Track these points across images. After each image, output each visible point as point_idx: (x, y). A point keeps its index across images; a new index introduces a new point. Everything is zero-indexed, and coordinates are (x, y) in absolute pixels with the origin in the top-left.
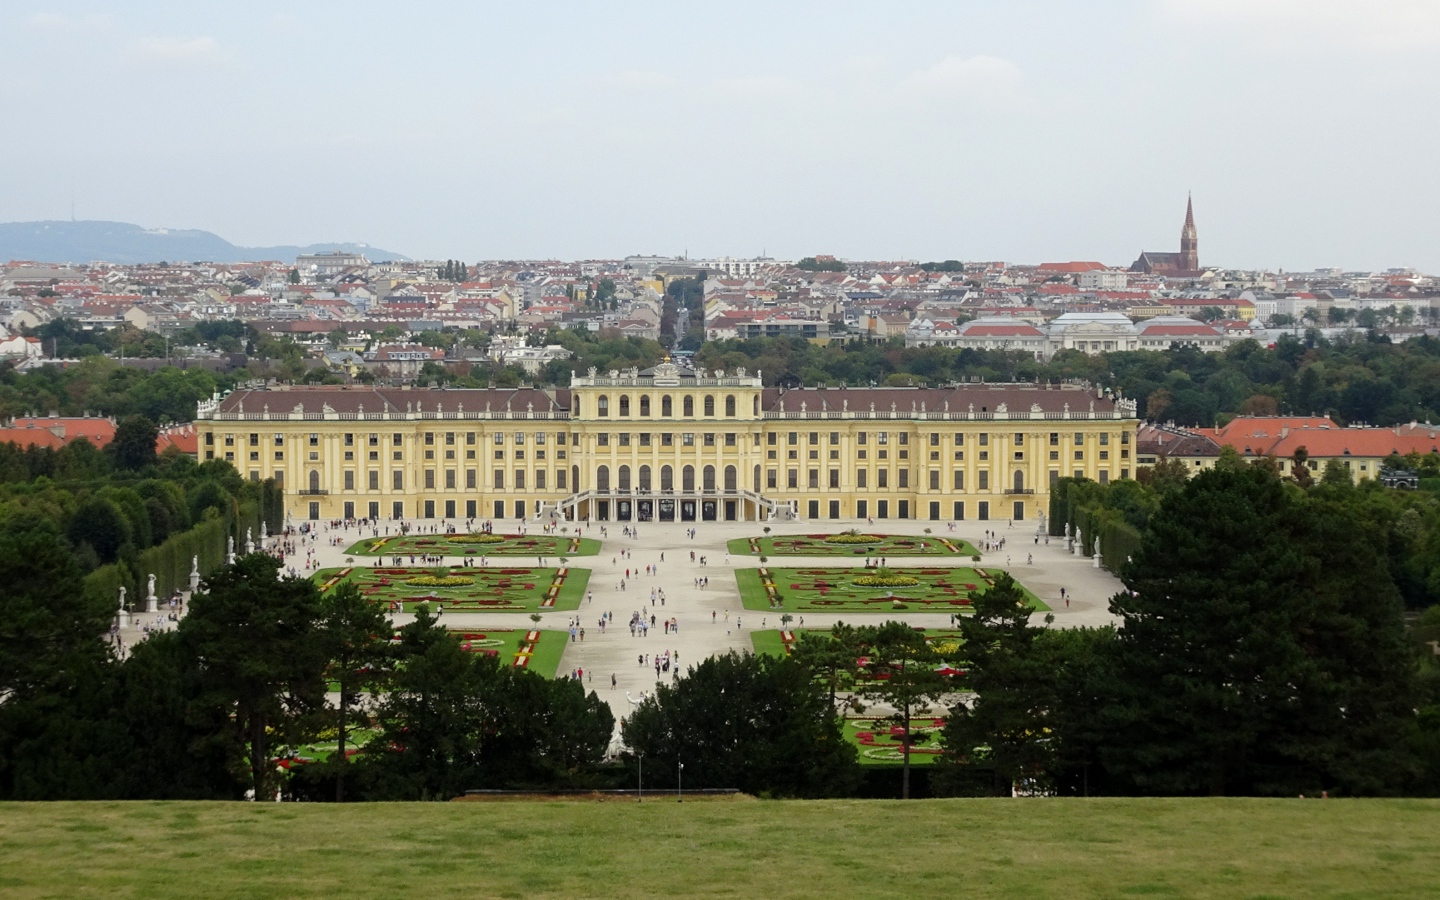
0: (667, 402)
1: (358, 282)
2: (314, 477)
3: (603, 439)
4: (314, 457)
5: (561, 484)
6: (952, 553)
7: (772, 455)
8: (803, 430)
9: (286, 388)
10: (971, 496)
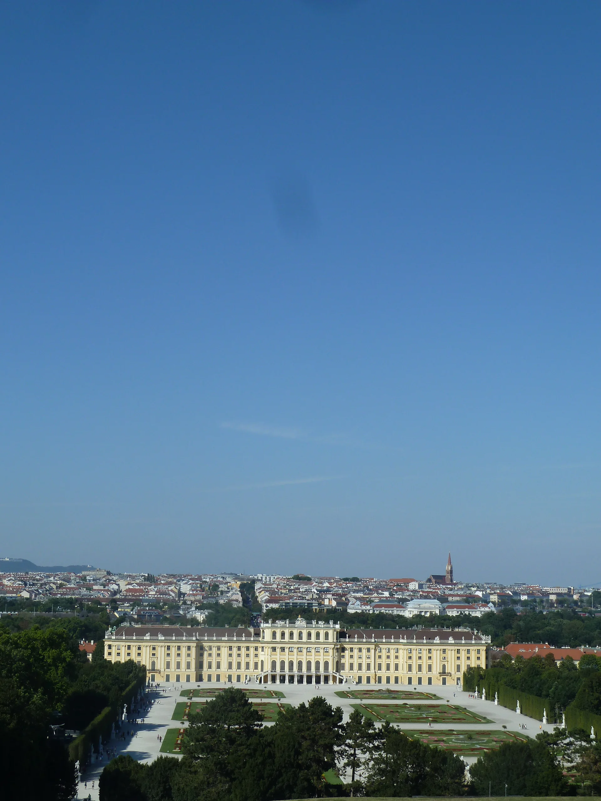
0: (300, 634)
1: (112, 582)
2: (153, 664)
3: (274, 649)
4: (154, 655)
5: (256, 667)
6: (431, 699)
7: (343, 657)
8: (356, 647)
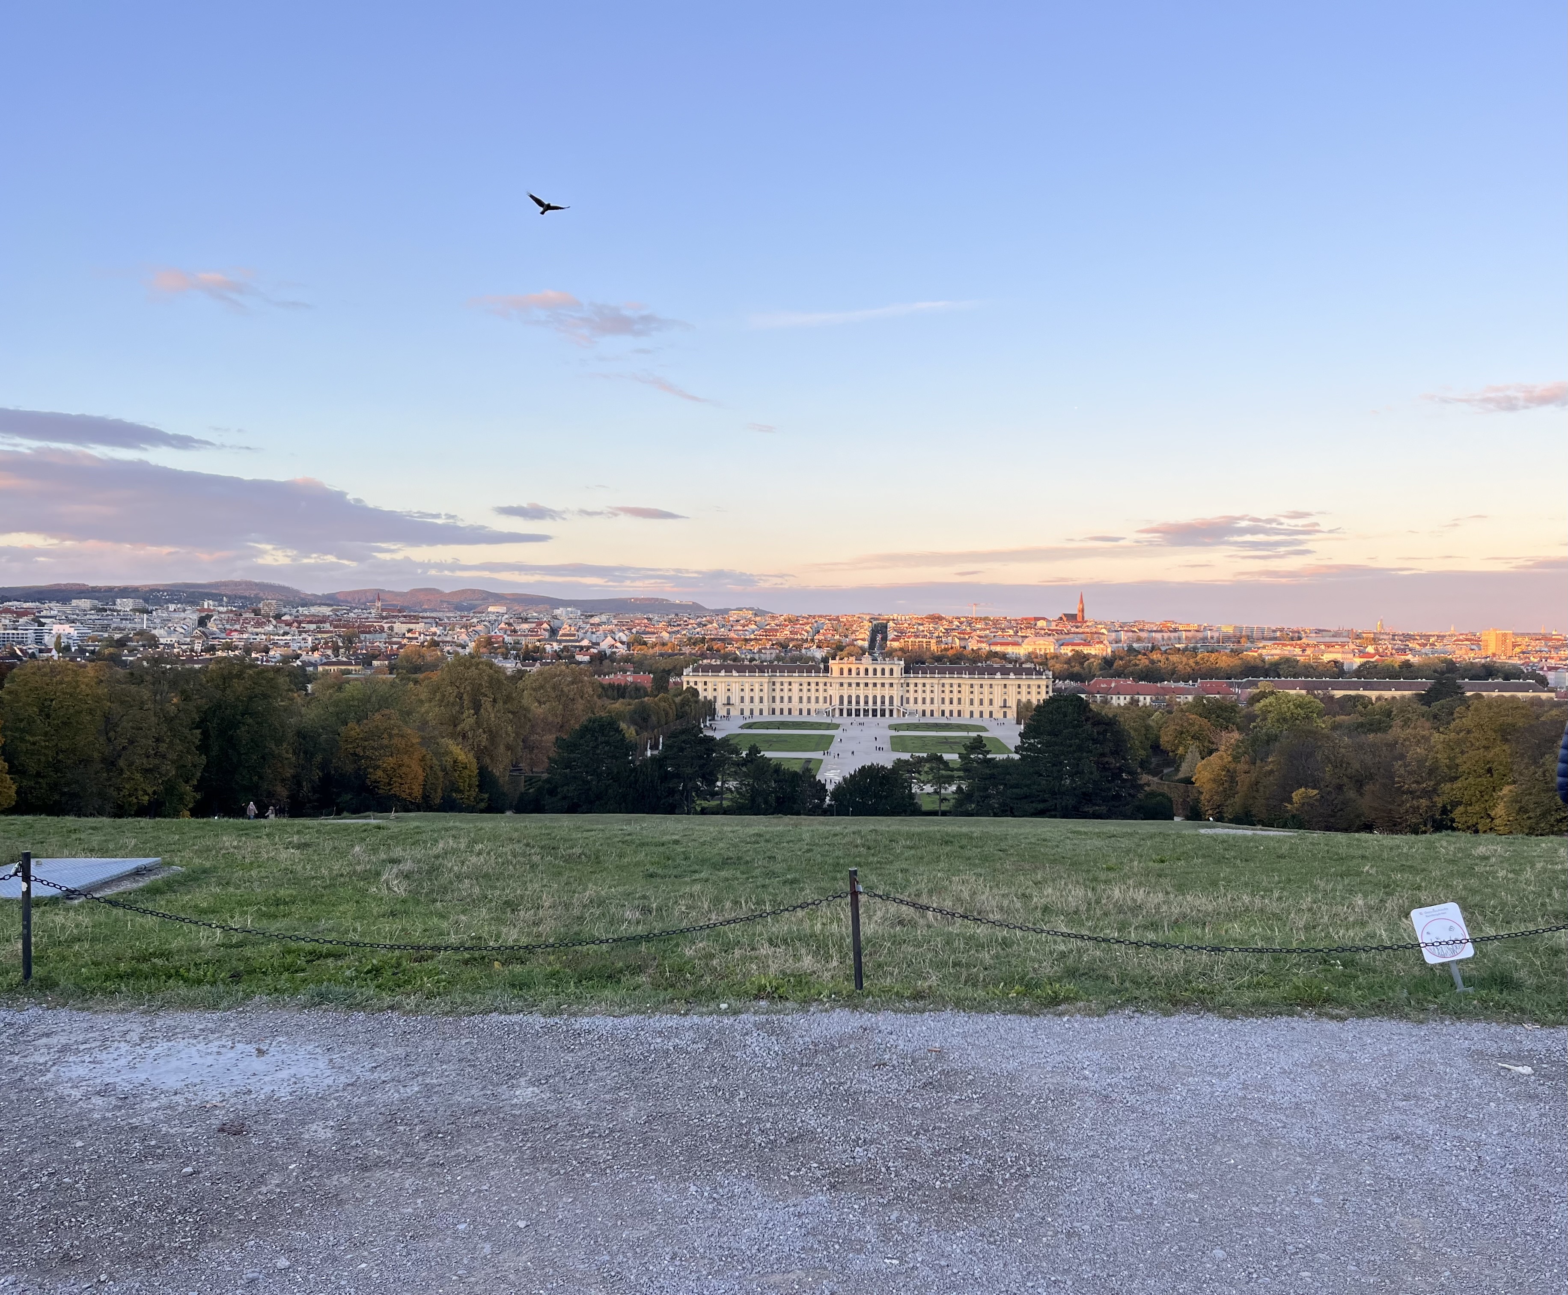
0: (867, 670)
2: (729, 698)
3: (842, 685)
4: (729, 690)
5: (825, 702)
6: (978, 731)
7: (908, 691)
8: (920, 681)
9: (718, 663)
10: (986, 708)
